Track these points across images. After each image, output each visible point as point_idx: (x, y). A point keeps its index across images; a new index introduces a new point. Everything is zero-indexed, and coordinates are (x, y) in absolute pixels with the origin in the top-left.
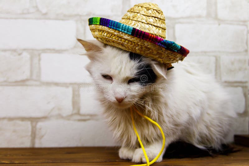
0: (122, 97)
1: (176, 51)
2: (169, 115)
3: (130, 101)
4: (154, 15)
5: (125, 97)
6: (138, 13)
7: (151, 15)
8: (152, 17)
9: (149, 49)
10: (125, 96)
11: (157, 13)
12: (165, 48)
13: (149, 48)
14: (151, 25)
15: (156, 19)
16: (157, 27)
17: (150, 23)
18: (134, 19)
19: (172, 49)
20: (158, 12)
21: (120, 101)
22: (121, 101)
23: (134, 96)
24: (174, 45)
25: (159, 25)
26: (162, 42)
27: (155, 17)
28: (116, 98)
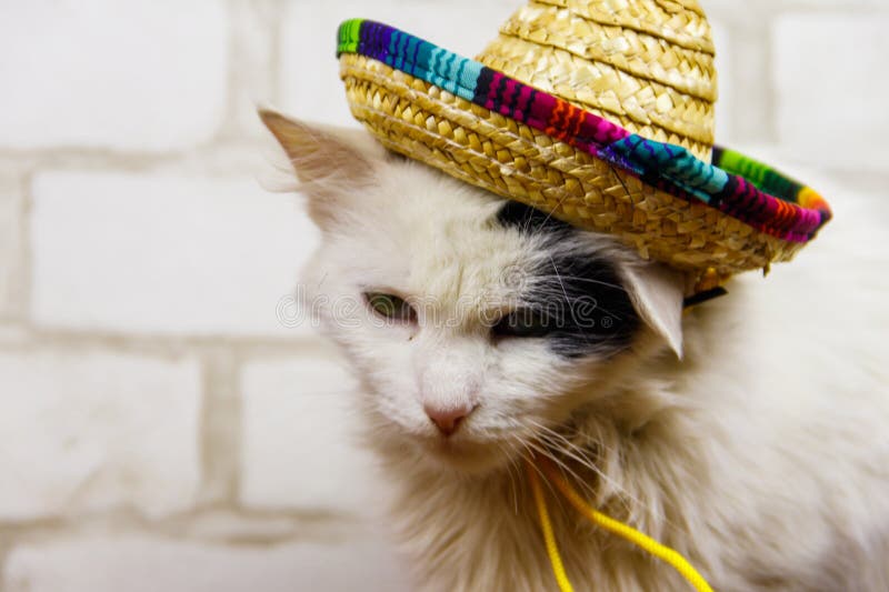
0: (457, 405)
1: (705, 198)
2: (718, 524)
3: (497, 430)
4: (636, 24)
5: (475, 408)
6: (559, 8)
7: (617, 17)
8: (624, 28)
9: (561, 176)
10: (471, 400)
11: (660, 10)
12: (641, 178)
13: (560, 172)
14: (613, 66)
15: (649, 42)
16: (647, 79)
17: (606, 59)
18: (534, 37)
19: (678, 184)
20: (665, 11)
21: (449, 426)
22: (451, 425)
23: (519, 408)
24: (681, 163)
25: (658, 73)
26: (621, 143)
27: (638, 32)
28: (428, 410)
